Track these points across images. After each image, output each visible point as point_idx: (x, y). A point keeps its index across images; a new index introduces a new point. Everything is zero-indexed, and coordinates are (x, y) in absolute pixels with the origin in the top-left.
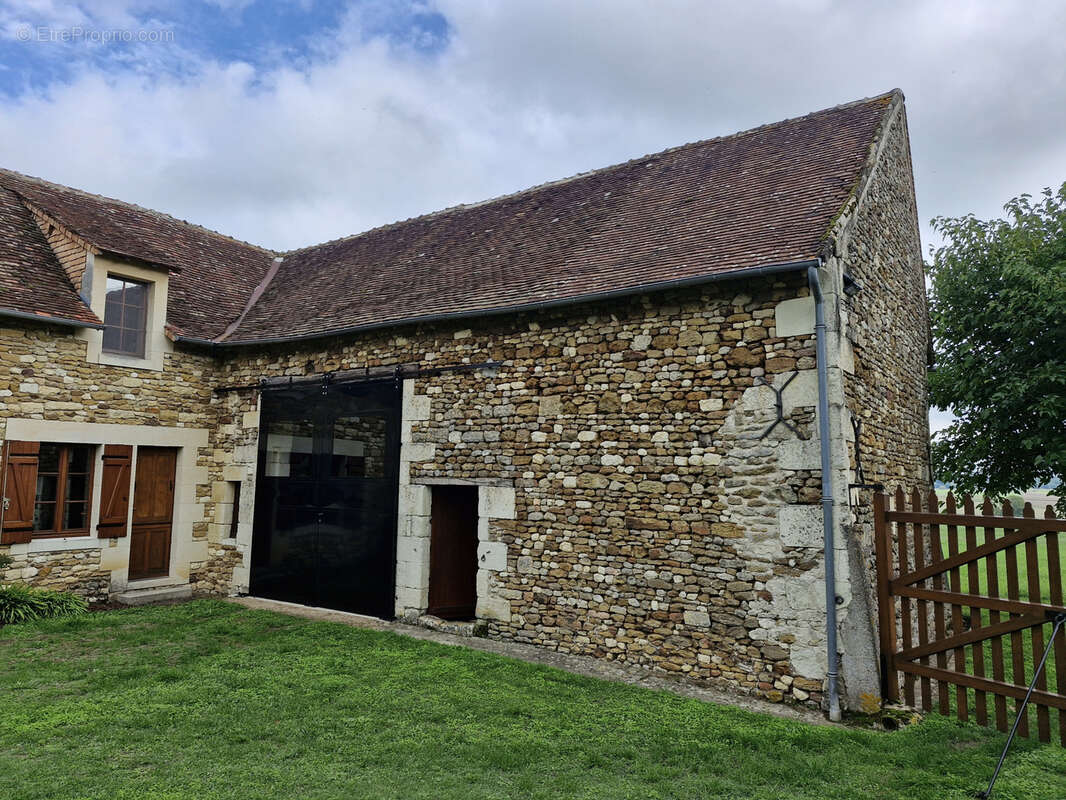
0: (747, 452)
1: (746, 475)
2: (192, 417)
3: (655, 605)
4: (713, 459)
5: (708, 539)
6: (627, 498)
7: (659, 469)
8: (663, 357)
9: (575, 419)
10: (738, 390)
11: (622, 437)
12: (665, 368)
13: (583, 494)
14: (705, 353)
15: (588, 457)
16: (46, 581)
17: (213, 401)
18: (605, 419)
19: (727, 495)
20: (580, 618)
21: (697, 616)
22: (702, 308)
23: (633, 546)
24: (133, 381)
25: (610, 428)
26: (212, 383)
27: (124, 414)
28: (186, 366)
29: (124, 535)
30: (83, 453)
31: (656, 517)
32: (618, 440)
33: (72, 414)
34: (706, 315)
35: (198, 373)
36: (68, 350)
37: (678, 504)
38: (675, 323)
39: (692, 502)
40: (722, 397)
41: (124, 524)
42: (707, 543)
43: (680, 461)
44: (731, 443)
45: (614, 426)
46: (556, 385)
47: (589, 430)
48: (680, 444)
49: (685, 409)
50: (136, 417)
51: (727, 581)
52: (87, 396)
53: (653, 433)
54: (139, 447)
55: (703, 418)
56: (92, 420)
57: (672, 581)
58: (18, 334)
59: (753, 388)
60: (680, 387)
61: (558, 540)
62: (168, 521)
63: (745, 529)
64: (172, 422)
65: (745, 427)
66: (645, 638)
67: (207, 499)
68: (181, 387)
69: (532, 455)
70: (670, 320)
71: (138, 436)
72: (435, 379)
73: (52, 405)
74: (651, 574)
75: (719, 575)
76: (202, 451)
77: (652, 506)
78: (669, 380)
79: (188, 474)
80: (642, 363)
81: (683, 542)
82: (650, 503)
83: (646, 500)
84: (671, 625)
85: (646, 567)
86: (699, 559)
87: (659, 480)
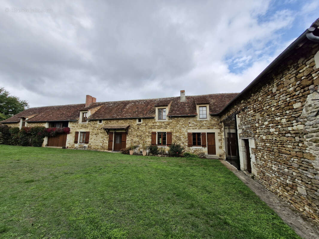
0: (311, 123)
1: (313, 132)
2: (216, 127)
3: (288, 181)
4: (301, 127)
5: (302, 159)
6: (277, 142)
7: (284, 132)
8: (280, 92)
9: (263, 118)
10: (305, 97)
11: (274, 122)
12: (281, 96)
13: (267, 141)
14: (293, 86)
15: (267, 130)
16: (195, 153)
17: (220, 124)
18: (269, 117)
19: (307, 141)
20: (270, 180)
21: (302, 190)
22: (289, 70)
23: (281, 159)
24: (205, 122)
25: (271, 120)
26: (219, 121)
27: (204, 128)
28: (214, 119)
29: (206, 147)
30: (199, 134)
31: (285, 150)
32: (273, 124)
33: (196, 128)
34: (290, 72)
35: (216, 119)
36: (194, 119)
37: (291, 145)
38: (282, 79)
39: (296, 144)
40: (300, 102)
41: (206, 145)
42: (303, 161)
43: (290, 129)
44: (306, 119)
45: (272, 119)
46: (259, 109)
47: (266, 121)
48: (289, 123)
49: (289, 109)
50: (206, 128)
51: (312, 179)
52: (198, 125)
53: (281, 119)
54: (207, 133)
55: (296, 111)
56: (199, 129)
57: (292, 174)
58: (188, 118)
59: (310, 95)
60: (287, 101)
61: (264, 155)
62: (215, 145)
63: (316, 157)
64: (212, 128)
65: (309, 112)
66: (287, 193)
67: (221, 142)
68: (213, 122)
69: (256, 130)
70: (280, 79)
71: (207, 131)
72: (240, 113)
73: (193, 127)
74: (286, 170)
75: (308, 175)
76: (219, 133)
77: (284, 145)
78: (283, 100)
79: (217, 138)
80: (275, 96)
81: (295, 159)
82: (283, 144)
83: (282, 143)
84: (294, 191)
85: (285, 167)
86: (301, 167)
87: (285, 136)
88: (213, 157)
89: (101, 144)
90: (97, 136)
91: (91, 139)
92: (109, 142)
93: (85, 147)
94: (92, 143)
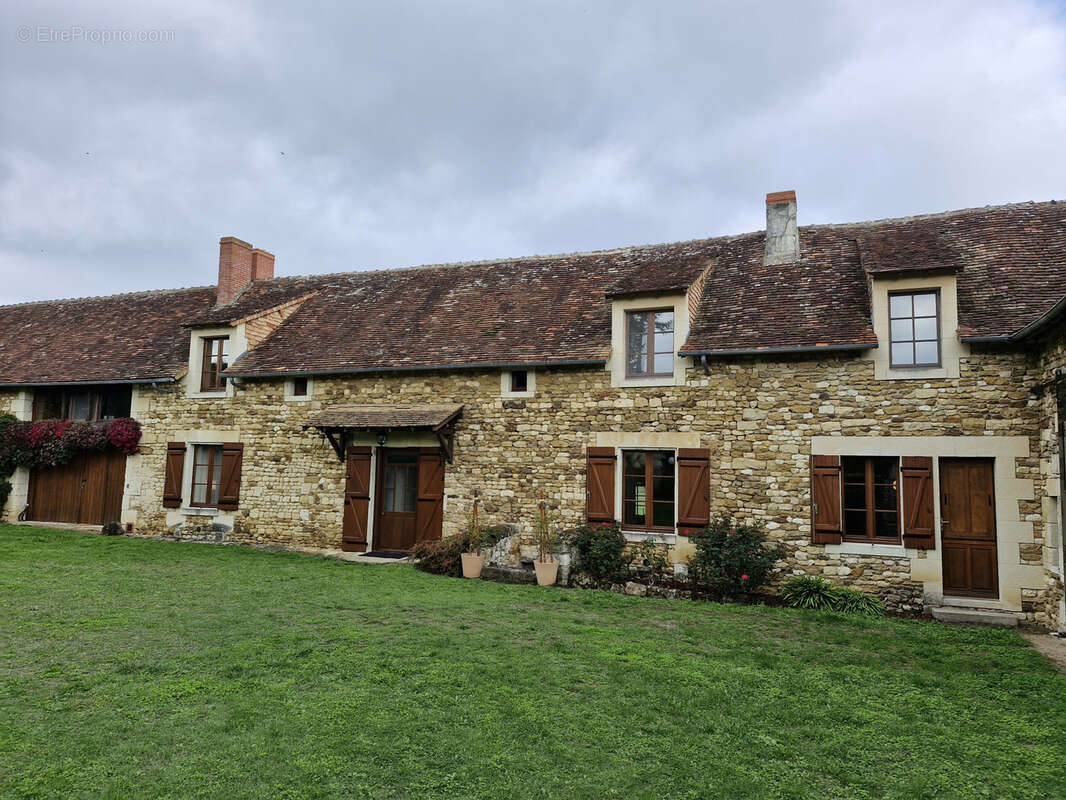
2: (1005, 423)
16: (859, 581)
17: (1031, 403)
24: (927, 391)
26: (1028, 383)
27: (920, 426)
28: (989, 368)
29: (933, 548)
30: (885, 466)
33: (867, 429)
35: (1005, 374)
36: (857, 371)
41: (931, 536)
50: (934, 428)
52: (880, 412)
54: (941, 459)
56: (887, 434)
58: (813, 365)
62: (992, 538)
64: (978, 431)
67: (1036, 517)
68: (984, 392)
71: (938, 447)
73: (847, 423)
76: (1021, 462)
79: (1008, 490)
88: (980, 613)
89: (305, 515)
90: (281, 471)
91: (253, 484)
92: (347, 503)
93: (217, 528)
94: (256, 506)
